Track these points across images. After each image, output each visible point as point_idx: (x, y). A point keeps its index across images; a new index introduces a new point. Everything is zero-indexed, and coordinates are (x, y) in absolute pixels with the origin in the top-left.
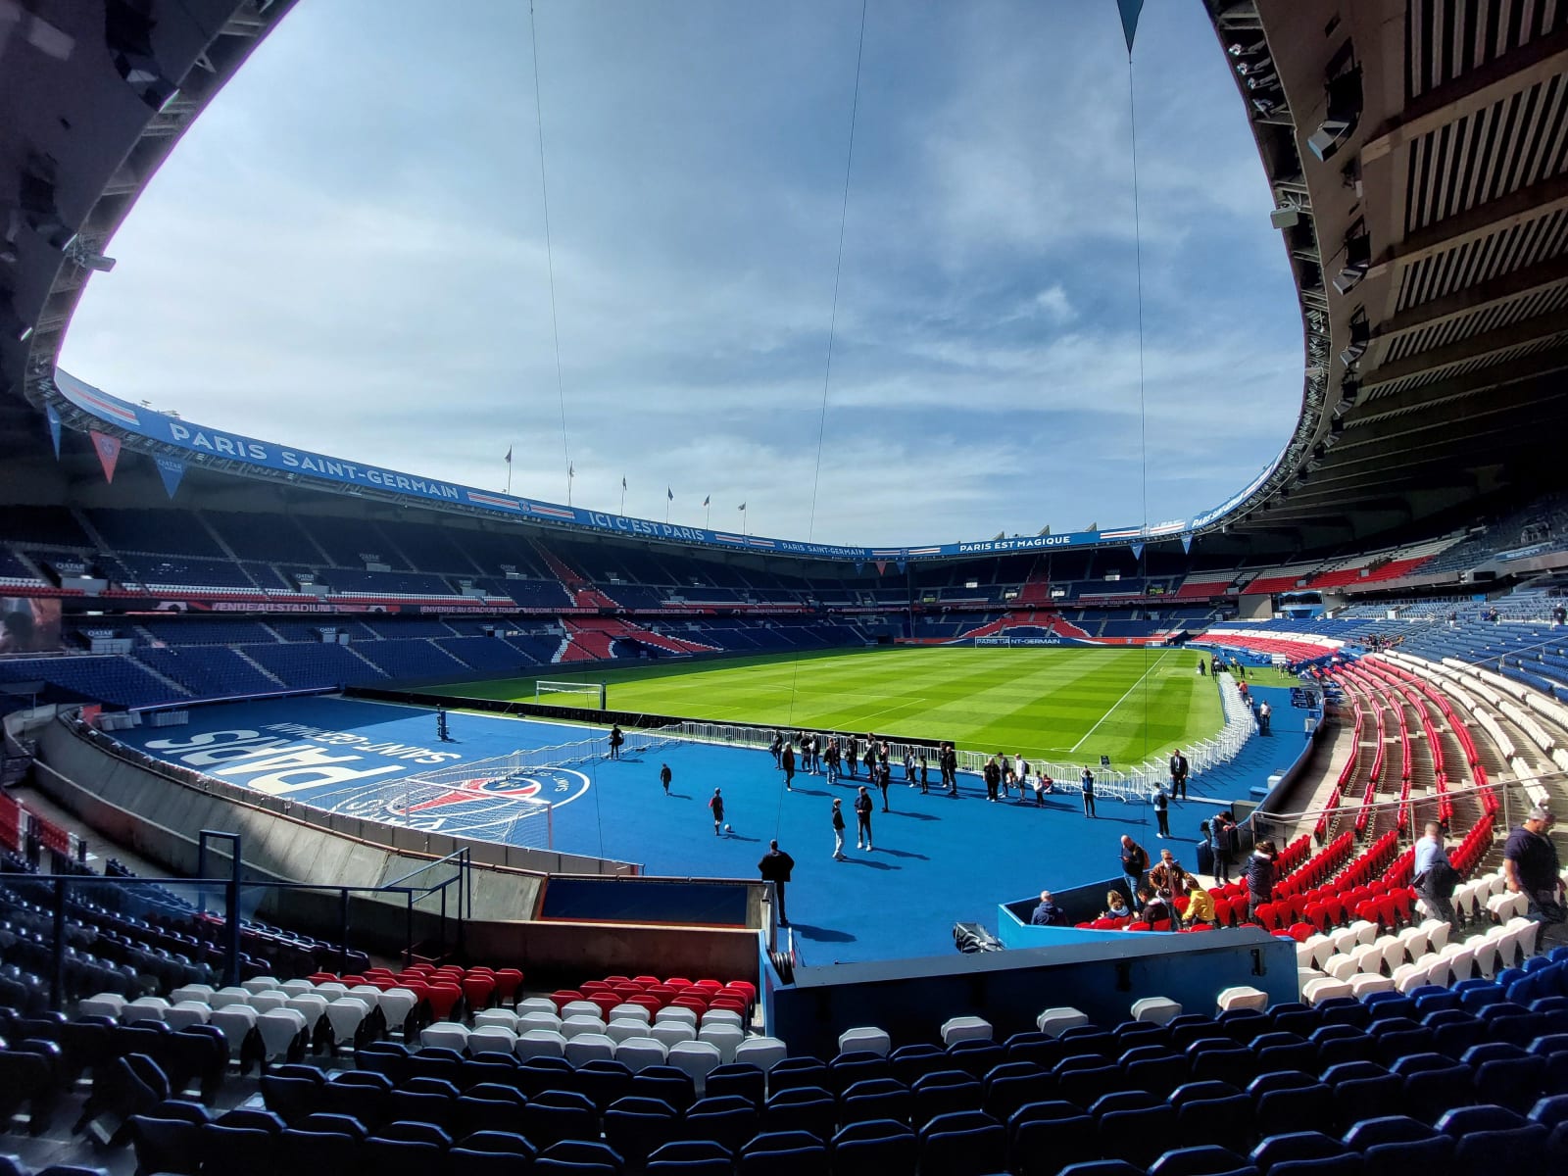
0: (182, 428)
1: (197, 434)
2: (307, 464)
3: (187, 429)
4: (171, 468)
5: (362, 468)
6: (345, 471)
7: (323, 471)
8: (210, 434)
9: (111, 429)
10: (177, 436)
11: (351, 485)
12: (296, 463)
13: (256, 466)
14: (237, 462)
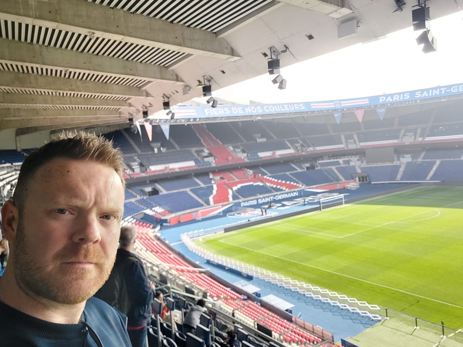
0: (383, 97)
1: (388, 97)
2: (425, 94)
3: (384, 96)
4: (381, 111)
5: (449, 87)
6: (441, 91)
7: (430, 95)
8: (392, 95)
9: (359, 108)
10: (381, 101)
11: (443, 97)
12: (420, 95)
13: (406, 102)
14: (401, 103)
